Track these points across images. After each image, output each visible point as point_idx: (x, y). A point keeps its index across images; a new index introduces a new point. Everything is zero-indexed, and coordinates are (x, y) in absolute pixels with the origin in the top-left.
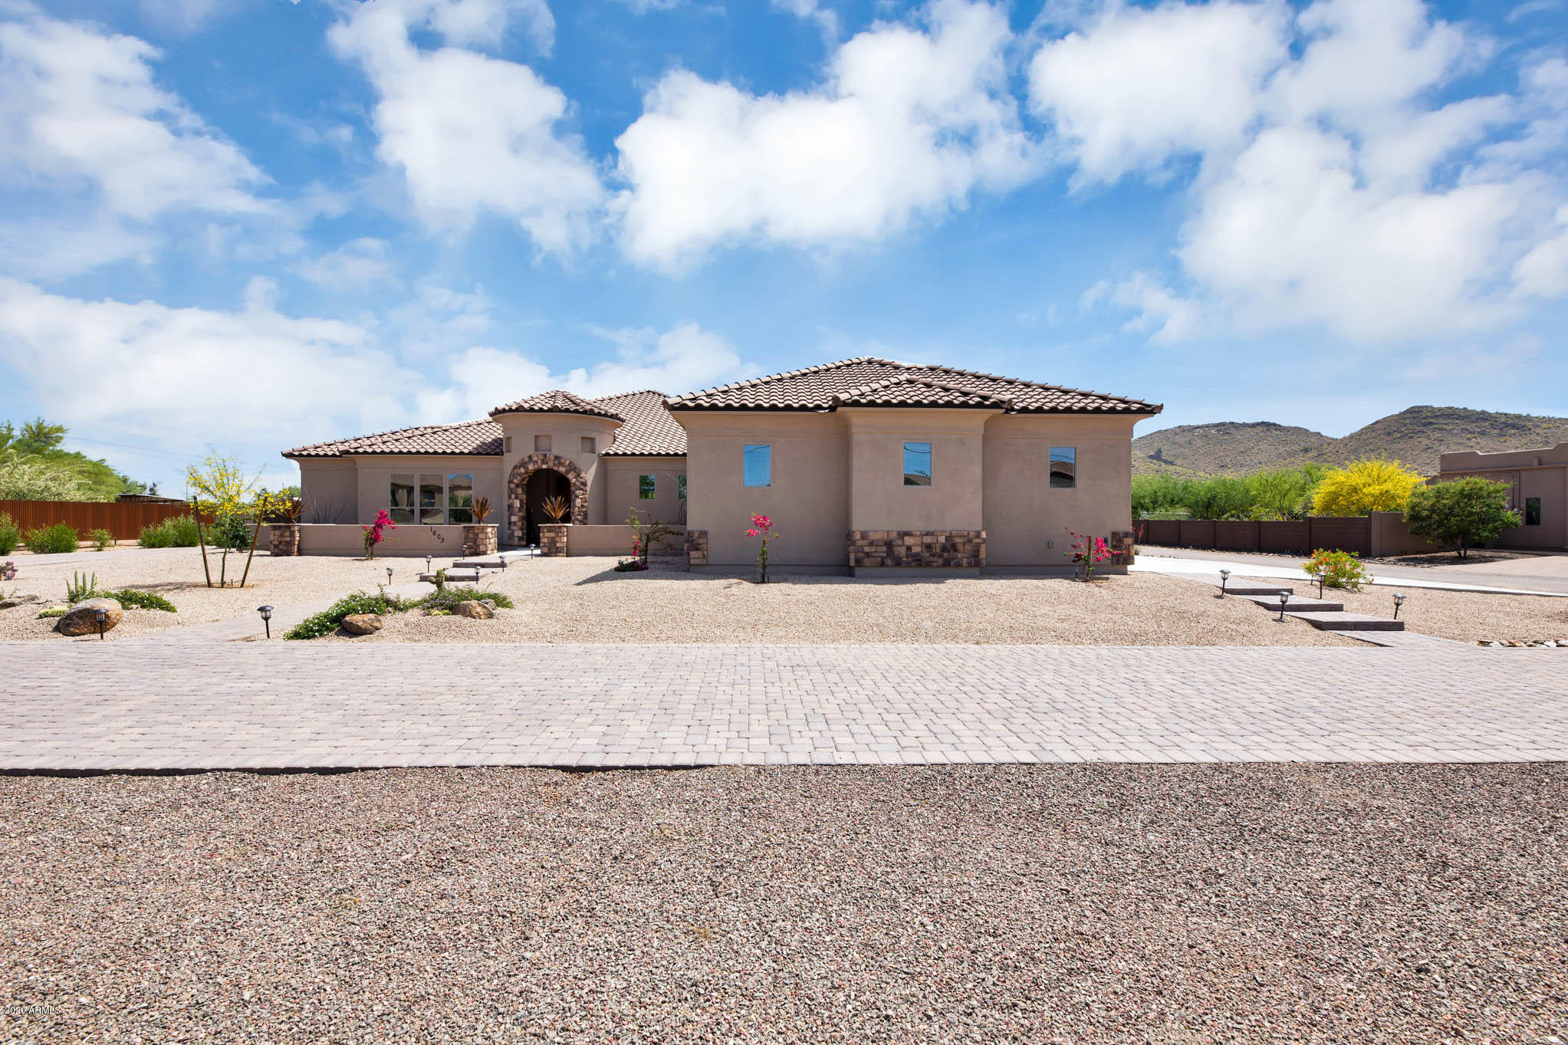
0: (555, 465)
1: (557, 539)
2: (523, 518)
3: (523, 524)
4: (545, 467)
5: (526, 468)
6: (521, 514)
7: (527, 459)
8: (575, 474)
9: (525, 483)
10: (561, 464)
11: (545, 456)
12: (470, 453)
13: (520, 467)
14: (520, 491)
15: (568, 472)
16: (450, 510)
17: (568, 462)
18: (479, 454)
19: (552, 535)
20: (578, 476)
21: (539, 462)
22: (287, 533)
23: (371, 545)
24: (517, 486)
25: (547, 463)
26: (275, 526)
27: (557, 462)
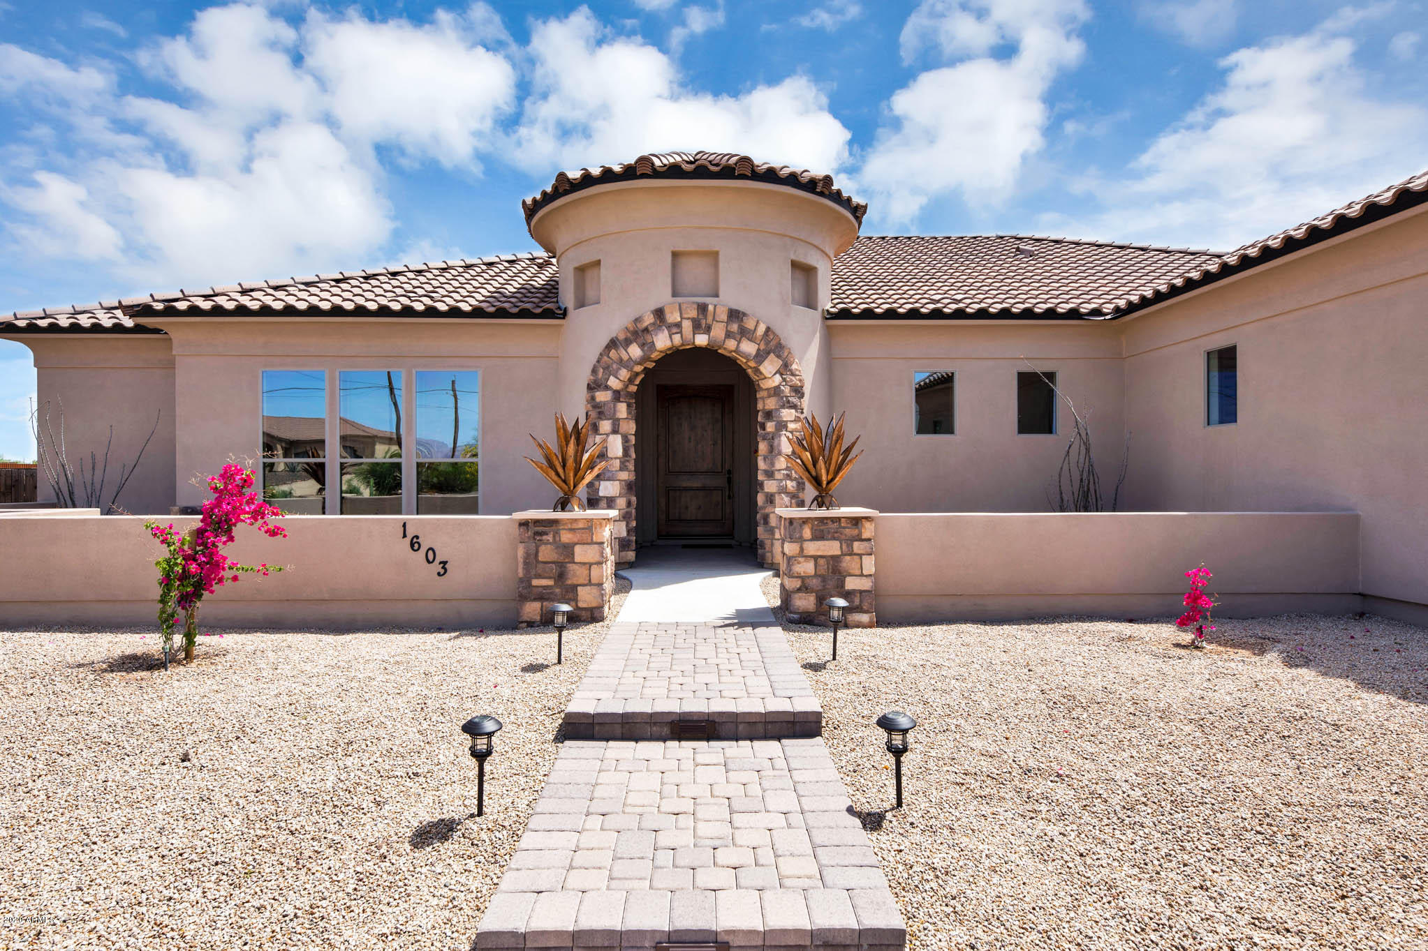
0: (729, 335)
1: (848, 563)
2: (629, 487)
3: (629, 504)
4: (701, 340)
5: (647, 346)
6: (624, 476)
7: (649, 320)
8: (778, 363)
9: (633, 388)
10: (744, 333)
11: (703, 308)
12: (477, 312)
13: (627, 343)
14: (622, 410)
15: (760, 356)
17: (761, 329)
18: (501, 313)
19: (832, 548)
20: (785, 369)
21: (687, 326)
23: (186, 600)
24: (617, 396)
25: (708, 330)
27: (734, 327)
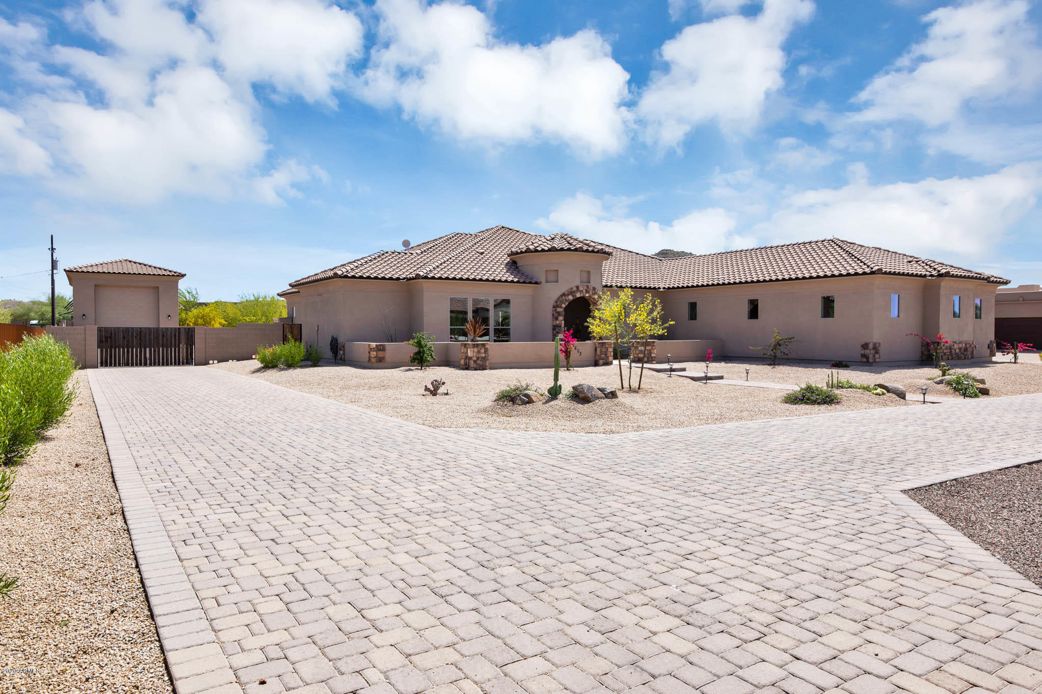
4: (587, 295)
11: (588, 286)
16: (495, 329)
22: (483, 351)
26: (474, 345)
27: (594, 292)
